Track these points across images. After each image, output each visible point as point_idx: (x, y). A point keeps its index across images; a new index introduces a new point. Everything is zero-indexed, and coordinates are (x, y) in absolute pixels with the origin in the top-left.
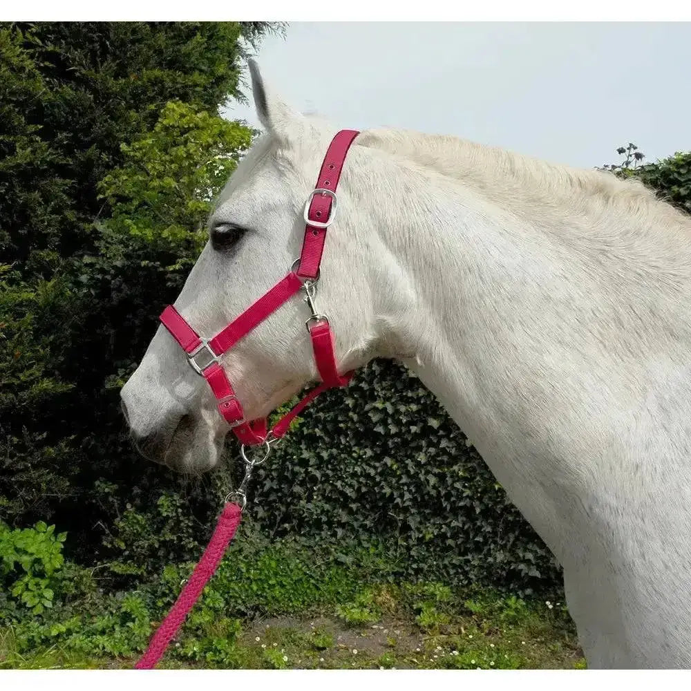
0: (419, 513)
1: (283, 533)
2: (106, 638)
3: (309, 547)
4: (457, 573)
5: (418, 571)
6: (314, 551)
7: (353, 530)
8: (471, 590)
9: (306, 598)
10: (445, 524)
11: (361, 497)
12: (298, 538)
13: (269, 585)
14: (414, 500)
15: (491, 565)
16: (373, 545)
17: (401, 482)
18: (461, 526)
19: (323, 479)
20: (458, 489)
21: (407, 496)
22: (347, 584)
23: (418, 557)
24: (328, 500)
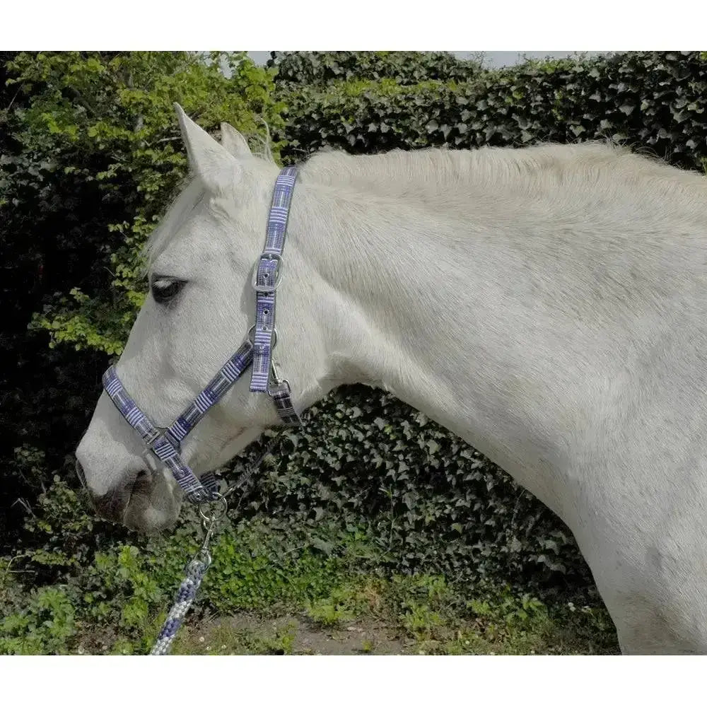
0: (418, 489)
1: (250, 514)
2: (16, 641)
3: (281, 530)
4: (463, 566)
5: (414, 563)
6: (286, 535)
7: (336, 510)
8: (479, 588)
9: (269, 593)
10: (450, 504)
11: (346, 469)
12: (268, 520)
13: (224, 575)
14: (411, 472)
15: (506, 556)
16: (360, 529)
17: (395, 449)
18: (468, 505)
19: (301, 445)
20: (465, 459)
21: (403, 467)
22: (324, 577)
23: (415, 544)
24: (306, 472)
